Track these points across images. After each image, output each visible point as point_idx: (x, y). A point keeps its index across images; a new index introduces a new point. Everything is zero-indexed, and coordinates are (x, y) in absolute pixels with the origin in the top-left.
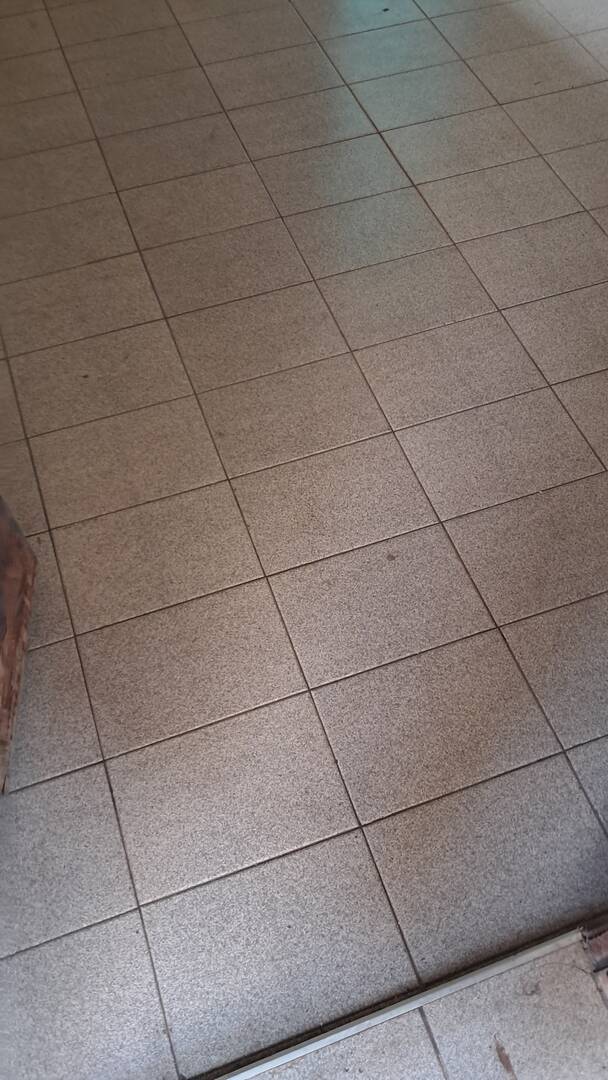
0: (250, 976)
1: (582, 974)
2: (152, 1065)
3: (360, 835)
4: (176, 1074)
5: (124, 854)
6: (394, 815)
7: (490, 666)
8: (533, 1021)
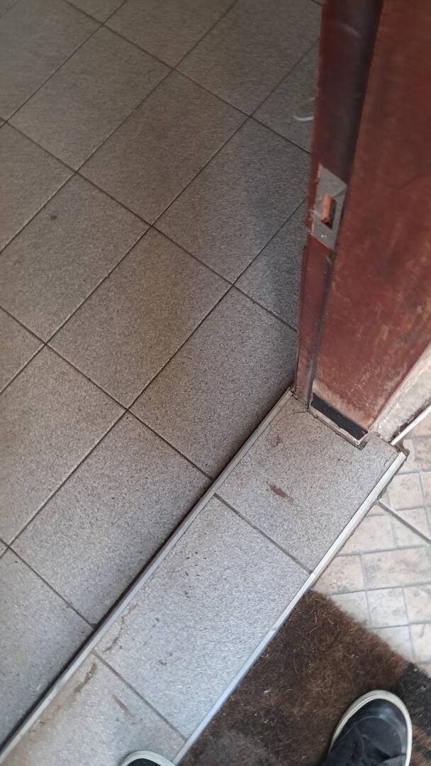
0: (103, 544)
1: (301, 414)
2: (71, 630)
3: (129, 415)
4: (89, 627)
6: (145, 390)
8: (285, 459)
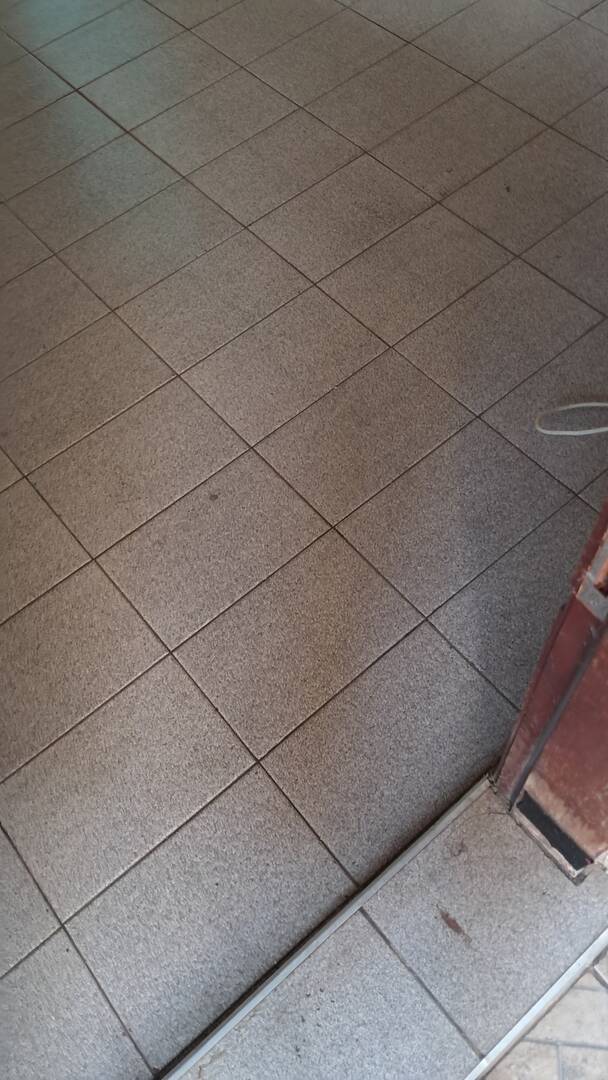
0: (192, 947)
1: (499, 817)
2: (122, 1071)
3: (260, 770)
4: (147, 1071)
5: (31, 880)
6: (286, 737)
7: (336, 565)
8: (468, 878)
